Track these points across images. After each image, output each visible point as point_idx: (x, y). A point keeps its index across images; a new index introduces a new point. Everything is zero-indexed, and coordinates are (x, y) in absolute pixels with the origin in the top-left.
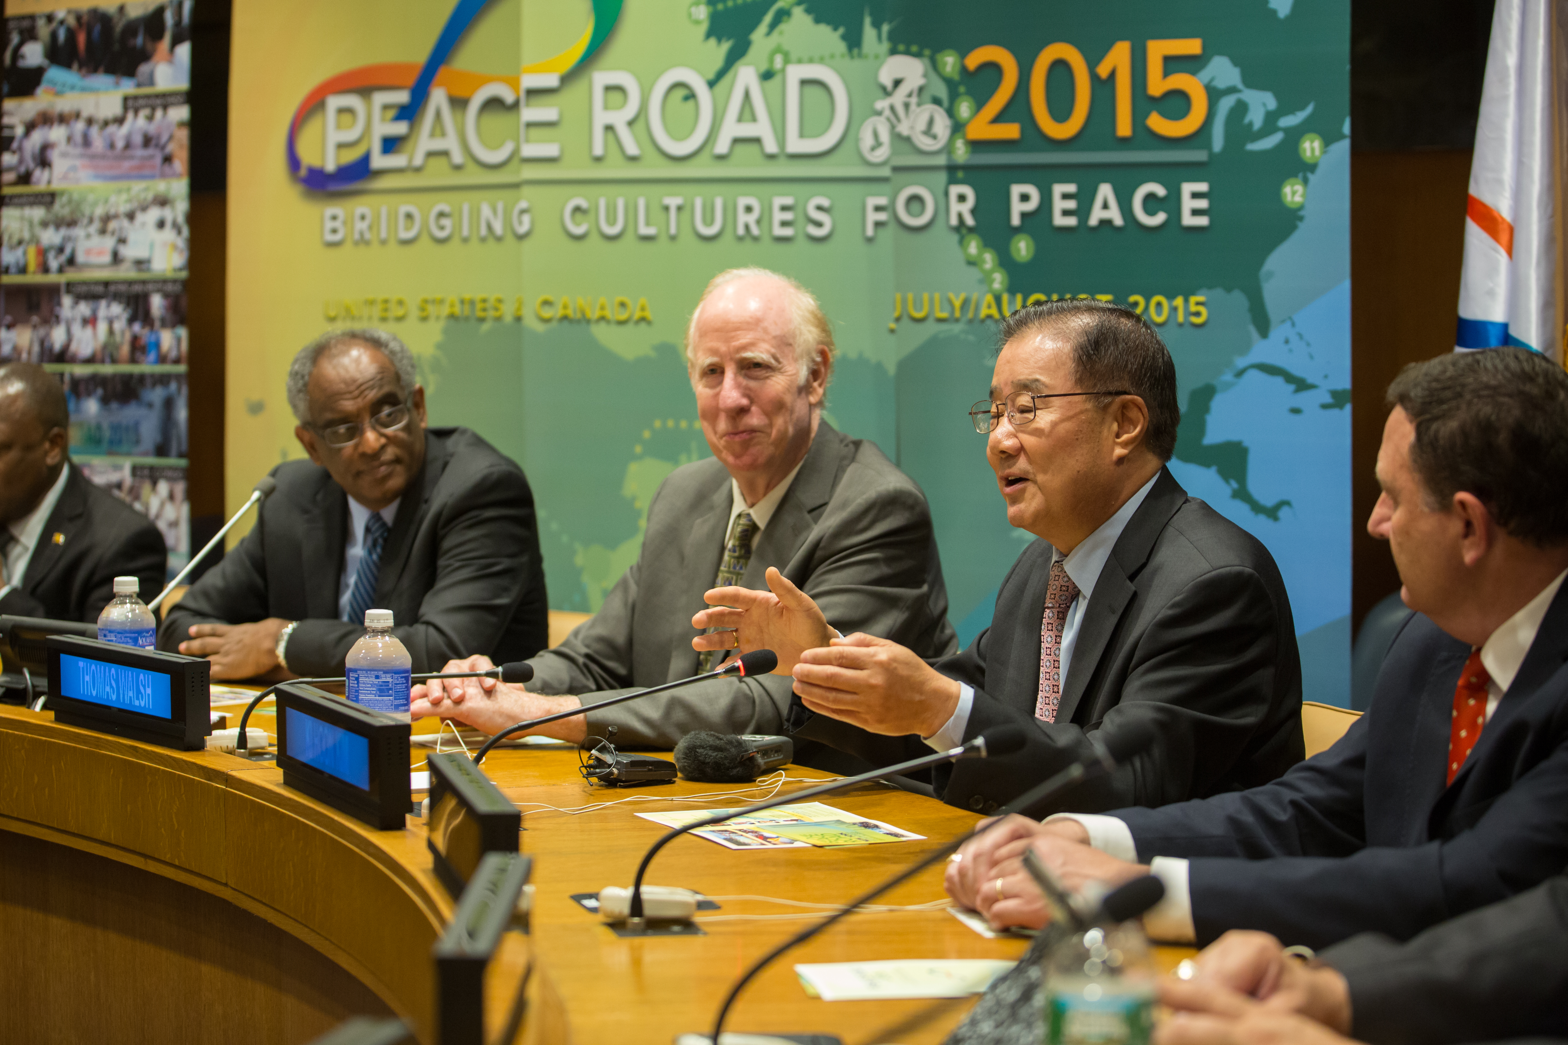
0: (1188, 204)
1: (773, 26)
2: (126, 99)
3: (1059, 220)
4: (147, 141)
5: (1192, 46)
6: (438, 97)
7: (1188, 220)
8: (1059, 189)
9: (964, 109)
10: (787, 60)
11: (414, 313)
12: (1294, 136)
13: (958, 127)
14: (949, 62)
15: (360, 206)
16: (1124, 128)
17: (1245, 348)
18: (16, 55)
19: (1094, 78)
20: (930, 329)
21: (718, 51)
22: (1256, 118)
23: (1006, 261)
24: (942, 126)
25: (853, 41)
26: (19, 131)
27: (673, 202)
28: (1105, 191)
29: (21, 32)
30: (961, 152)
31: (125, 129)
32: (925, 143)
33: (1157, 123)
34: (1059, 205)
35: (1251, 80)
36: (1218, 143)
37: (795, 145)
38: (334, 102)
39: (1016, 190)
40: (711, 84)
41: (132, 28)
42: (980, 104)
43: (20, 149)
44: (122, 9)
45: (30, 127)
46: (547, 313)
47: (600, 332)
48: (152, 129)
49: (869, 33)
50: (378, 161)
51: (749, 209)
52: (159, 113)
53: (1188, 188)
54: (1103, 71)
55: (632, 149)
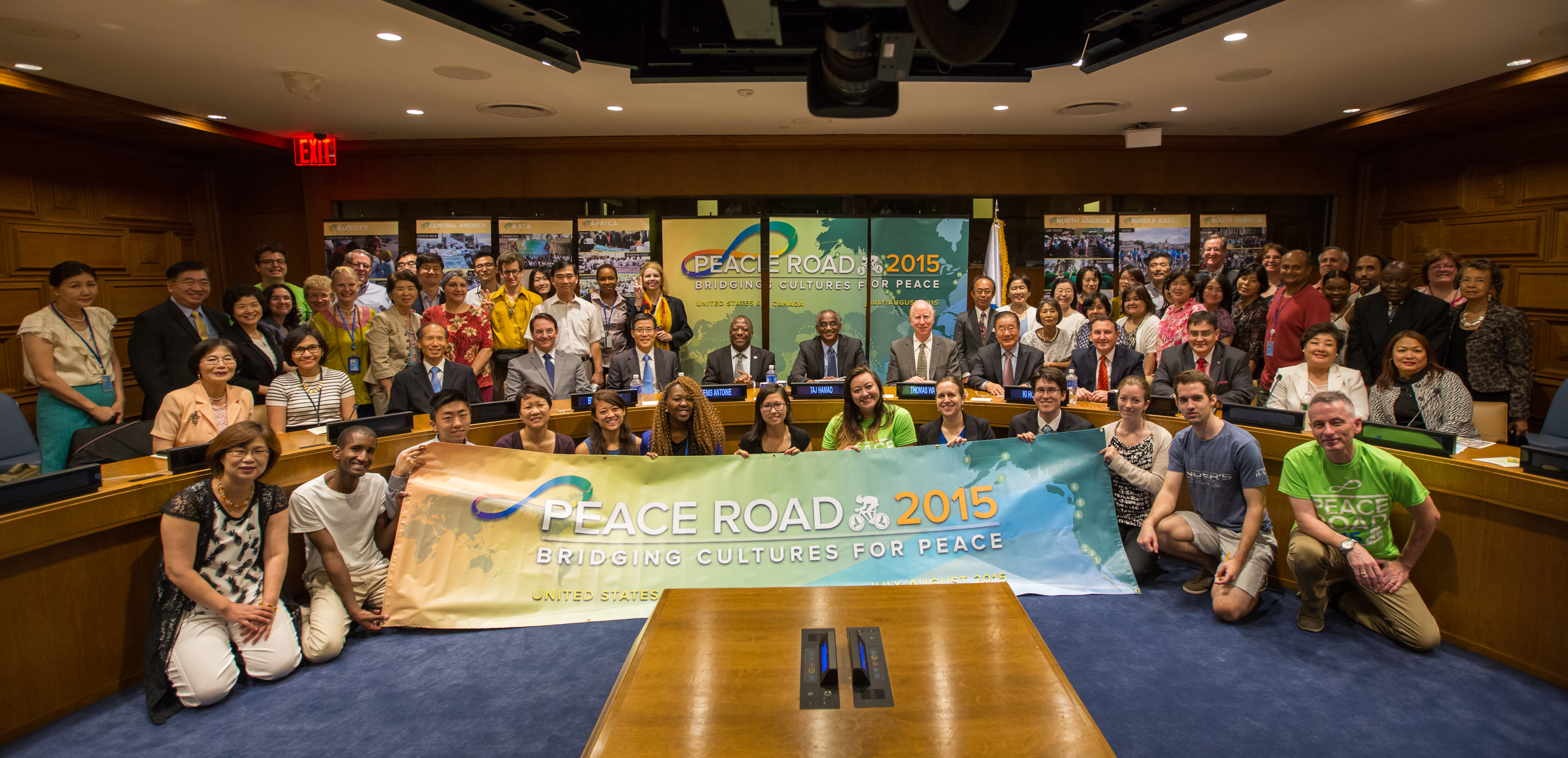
0: (935, 284)
1: (836, 248)
2: (626, 254)
3: (907, 287)
4: (634, 264)
5: (937, 256)
6: (731, 257)
7: (935, 287)
8: (907, 281)
9: (886, 266)
10: (840, 254)
11: (726, 304)
12: (956, 273)
13: (884, 269)
14: (883, 257)
15: (707, 281)
16: (922, 270)
17: (946, 309)
18: (582, 240)
19: (916, 261)
20: (877, 306)
21: (822, 252)
22: (949, 269)
23: (895, 294)
24: (881, 269)
25: (856, 252)
26: (585, 260)
27: (810, 282)
28: (918, 281)
29: (584, 235)
30: (885, 274)
31: (626, 261)
32: (878, 272)
33: (929, 269)
34: (907, 284)
35: (948, 263)
36: (941, 274)
37: (841, 271)
38: (697, 257)
39: (898, 281)
40: (820, 259)
41: (628, 237)
42: (890, 265)
43: (585, 264)
44: (624, 232)
45: (589, 260)
46: (775, 305)
47: (790, 309)
48: (636, 261)
49: (860, 250)
50: (712, 271)
51: (829, 284)
52: (638, 258)
53: (935, 281)
54: (918, 260)
55: (799, 271)
